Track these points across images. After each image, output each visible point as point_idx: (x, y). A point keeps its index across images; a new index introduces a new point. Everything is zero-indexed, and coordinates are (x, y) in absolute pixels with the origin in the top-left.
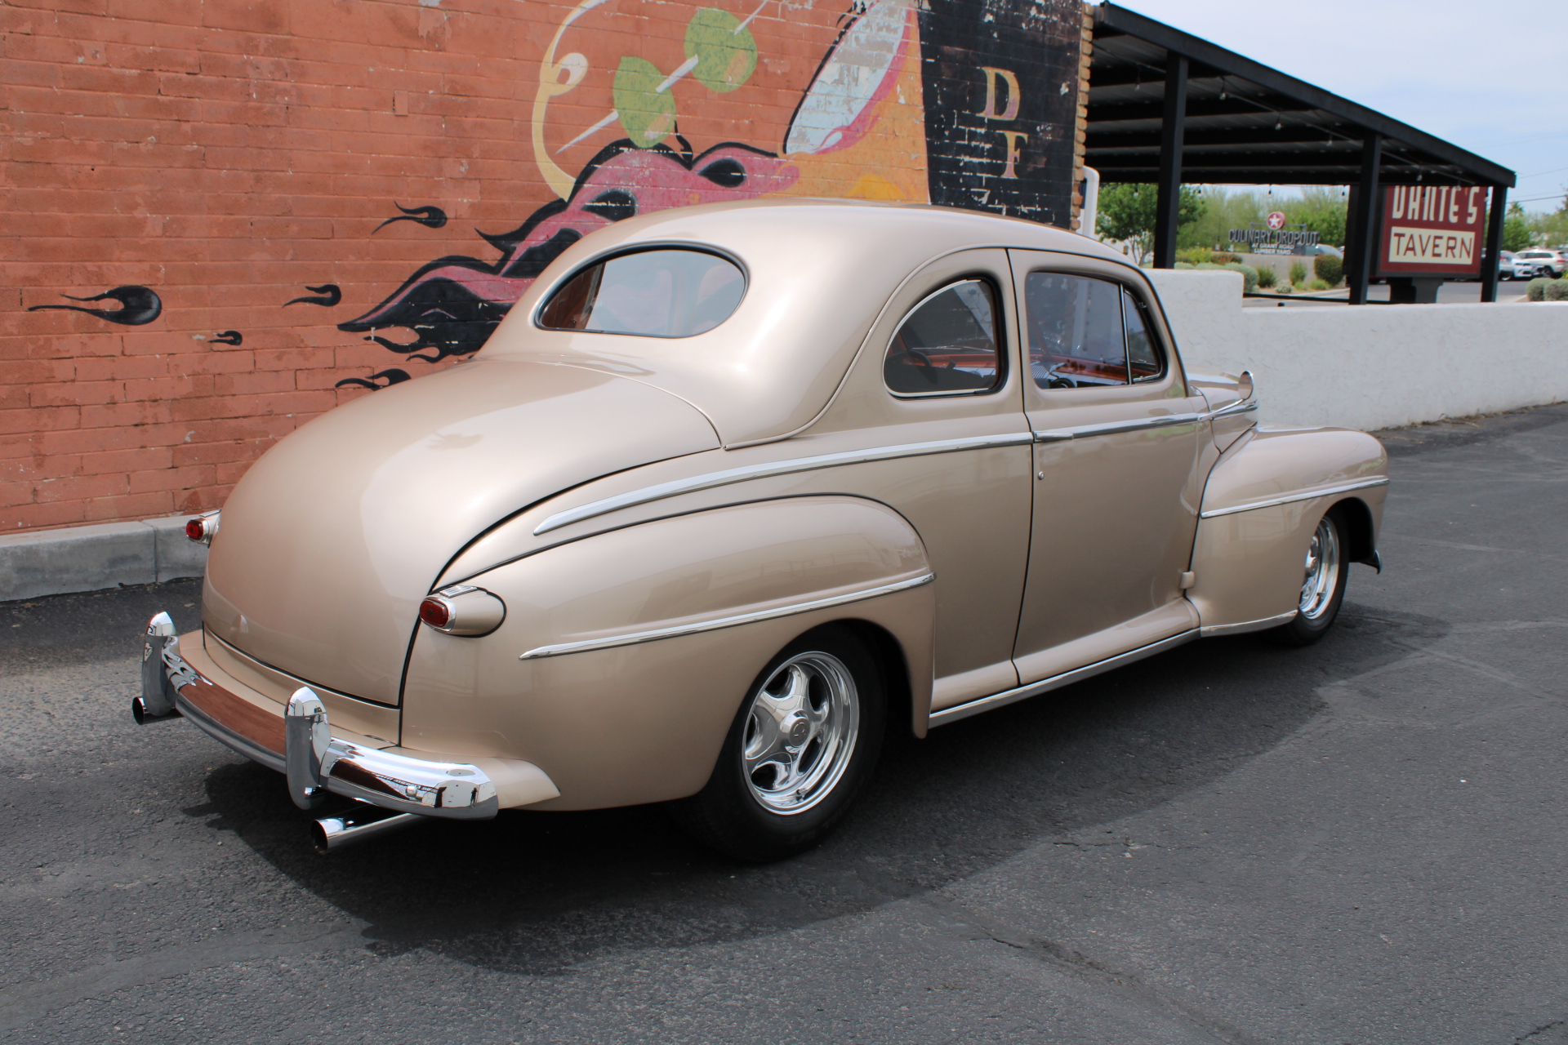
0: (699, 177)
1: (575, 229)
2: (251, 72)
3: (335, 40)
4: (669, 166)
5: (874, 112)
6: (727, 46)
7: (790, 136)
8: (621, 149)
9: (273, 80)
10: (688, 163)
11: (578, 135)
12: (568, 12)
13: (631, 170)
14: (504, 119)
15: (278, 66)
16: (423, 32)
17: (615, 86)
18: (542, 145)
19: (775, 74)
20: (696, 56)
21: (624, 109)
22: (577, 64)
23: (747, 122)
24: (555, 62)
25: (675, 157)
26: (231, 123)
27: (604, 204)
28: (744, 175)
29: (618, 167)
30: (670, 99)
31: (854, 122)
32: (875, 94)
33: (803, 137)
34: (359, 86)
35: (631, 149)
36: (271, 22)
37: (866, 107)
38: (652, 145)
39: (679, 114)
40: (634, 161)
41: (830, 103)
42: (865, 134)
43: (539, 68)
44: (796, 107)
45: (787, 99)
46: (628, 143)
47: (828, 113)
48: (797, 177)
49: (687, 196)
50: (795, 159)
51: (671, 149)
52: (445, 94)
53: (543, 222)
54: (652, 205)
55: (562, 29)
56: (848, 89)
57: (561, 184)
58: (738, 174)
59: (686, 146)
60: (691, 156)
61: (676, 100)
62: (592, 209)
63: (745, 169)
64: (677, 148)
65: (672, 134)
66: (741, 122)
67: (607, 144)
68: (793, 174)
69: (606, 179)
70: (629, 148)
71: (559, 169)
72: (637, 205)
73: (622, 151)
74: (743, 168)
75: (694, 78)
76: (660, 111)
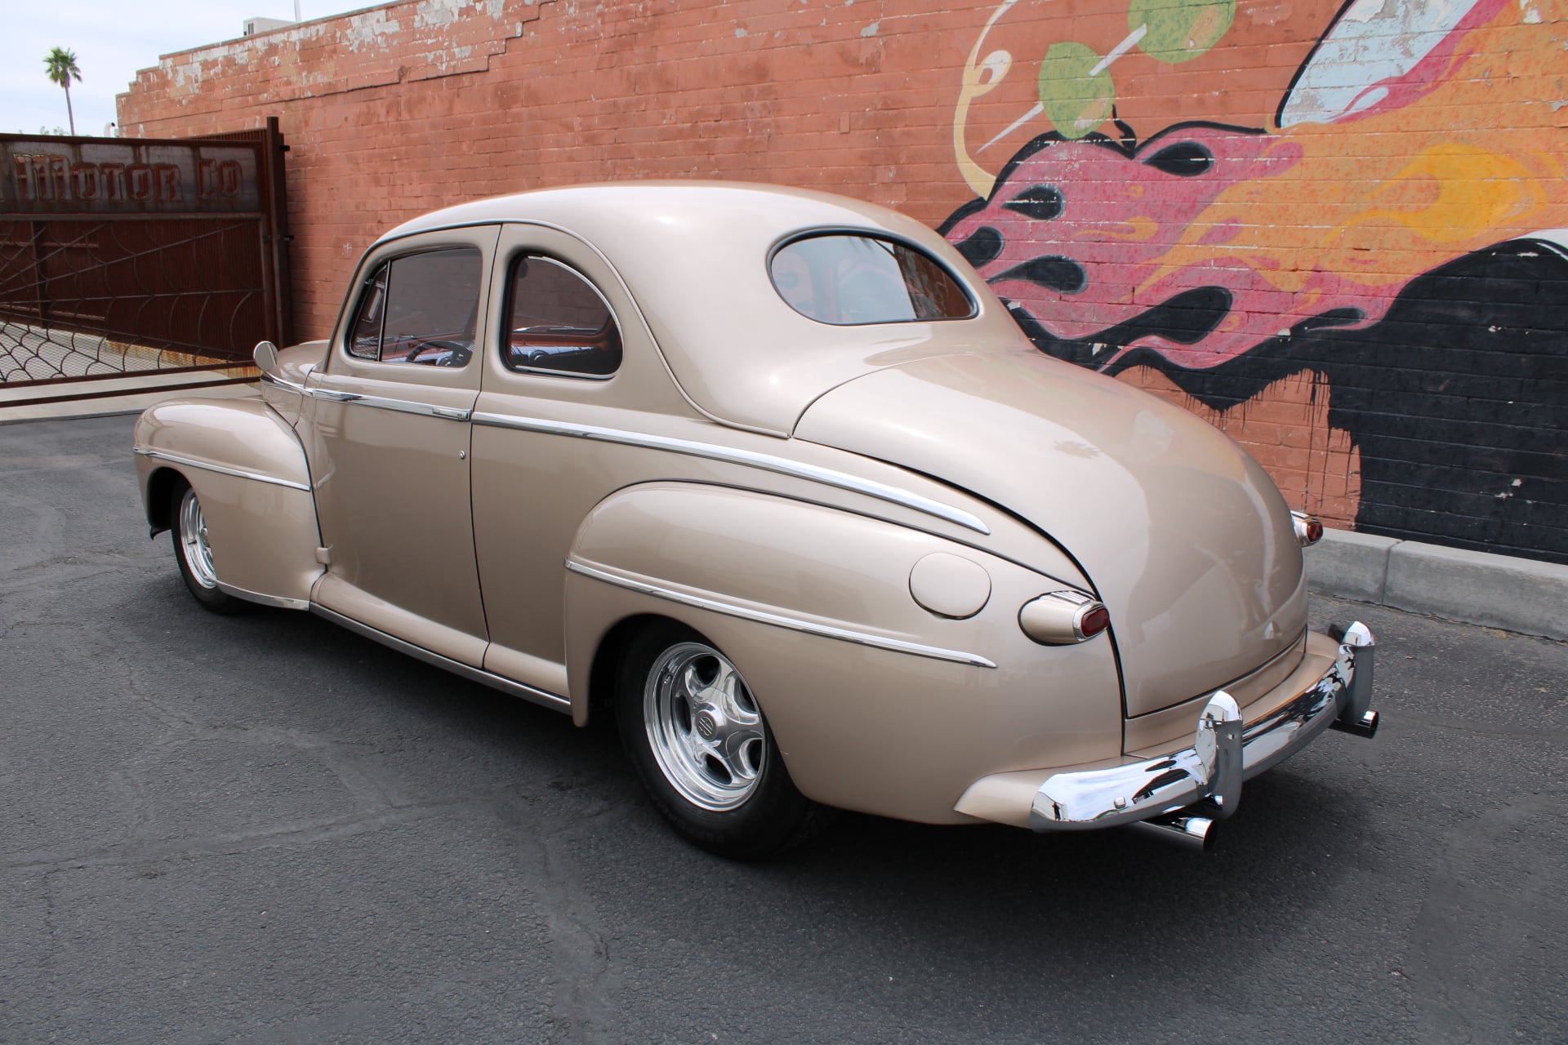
0: (1144, 166)
1: (994, 227)
2: (748, 114)
3: (801, 80)
4: (1103, 156)
5: (1460, 48)
6: (1190, 6)
7: (1288, 103)
8: (1046, 142)
9: (761, 117)
10: (1129, 151)
11: (999, 133)
12: (993, 11)
13: (1057, 164)
14: (927, 125)
15: (765, 106)
16: (863, 60)
17: (1040, 77)
18: (963, 145)
19: (1264, 26)
20: (1145, 25)
21: (1051, 100)
22: (1000, 62)
23: (1217, 93)
24: (977, 64)
25: (1112, 146)
26: (737, 153)
27: (1026, 201)
28: (1209, 159)
29: (1043, 162)
30: (1108, 80)
31: (1414, 69)
32: (1465, 20)
33: (1311, 102)
34: (816, 113)
35: (1058, 142)
36: (760, 72)
37: (1443, 42)
38: (1082, 135)
39: (1119, 96)
40: (1061, 154)
41: (1366, 48)
42: (1435, 87)
43: (962, 72)
44: (1300, 63)
45: (1286, 56)
46: (1055, 136)
47: (1362, 63)
48: (1300, 156)
49: (1127, 190)
50: (1296, 134)
51: (1107, 138)
52: (879, 110)
53: (963, 221)
54: (1082, 200)
55: (986, 30)
56: (1404, 21)
57: (980, 182)
58: (1204, 159)
59: (1127, 131)
60: (1135, 142)
61: (1115, 82)
62: (1012, 207)
63: (1212, 152)
64: (1116, 136)
65: (1109, 120)
66: (1207, 94)
67: (1030, 139)
68: (1294, 153)
69: (1026, 176)
70: (1056, 141)
71: (979, 169)
72: (1064, 202)
73: (1048, 145)
74: (1209, 151)
75: (1140, 53)
76: (1095, 97)
